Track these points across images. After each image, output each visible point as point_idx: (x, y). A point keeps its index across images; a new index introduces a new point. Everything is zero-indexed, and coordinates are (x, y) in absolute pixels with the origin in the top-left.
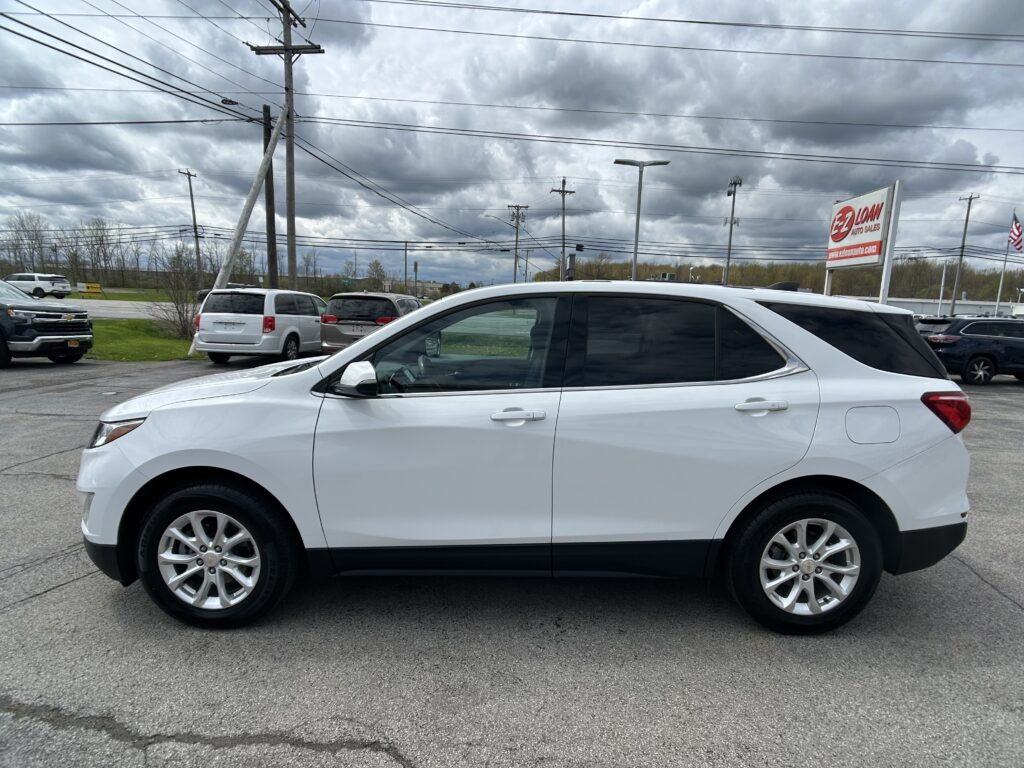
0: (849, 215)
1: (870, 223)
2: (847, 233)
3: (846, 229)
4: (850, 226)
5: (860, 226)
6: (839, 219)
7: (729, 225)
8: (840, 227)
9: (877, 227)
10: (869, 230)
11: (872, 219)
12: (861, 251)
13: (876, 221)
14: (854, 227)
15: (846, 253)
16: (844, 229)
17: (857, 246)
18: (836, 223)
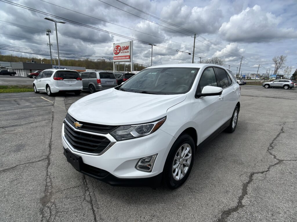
0: (119, 48)
1: (126, 51)
2: (119, 53)
3: (119, 51)
4: (120, 51)
5: (123, 51)
6: (116, 48)
7: (49, 46)
8: (117, 51)
9: (128, 52)
10: (126, 52)
11: (126, 50)
12: (124, 57)
13: (127, 50)
14: (121, 51)
15: (120, 58)
16: (118, 51)
17: (123, 56)
18: (115, 50)
